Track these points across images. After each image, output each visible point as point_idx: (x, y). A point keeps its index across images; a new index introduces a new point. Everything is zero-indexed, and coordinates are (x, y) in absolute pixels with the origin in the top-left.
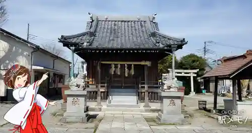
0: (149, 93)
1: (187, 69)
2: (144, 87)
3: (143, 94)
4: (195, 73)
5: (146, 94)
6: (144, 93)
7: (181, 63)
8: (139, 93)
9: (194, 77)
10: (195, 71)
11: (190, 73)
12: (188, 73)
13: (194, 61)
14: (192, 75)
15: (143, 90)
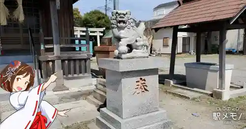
0: (63, 61)
1: (92, 27)
2: (51, 50)
3: (51, 63)
4: (101, 32)
5: (58, 63)
6: (53, 61)
7: (86, 20)
8: (40, 62)
9: (100, 36)
10: (102, 30)
11: (96, 32)
12: (94, 32)
13: (99, 19)
14: (98, 35)
15: (50, 57)
